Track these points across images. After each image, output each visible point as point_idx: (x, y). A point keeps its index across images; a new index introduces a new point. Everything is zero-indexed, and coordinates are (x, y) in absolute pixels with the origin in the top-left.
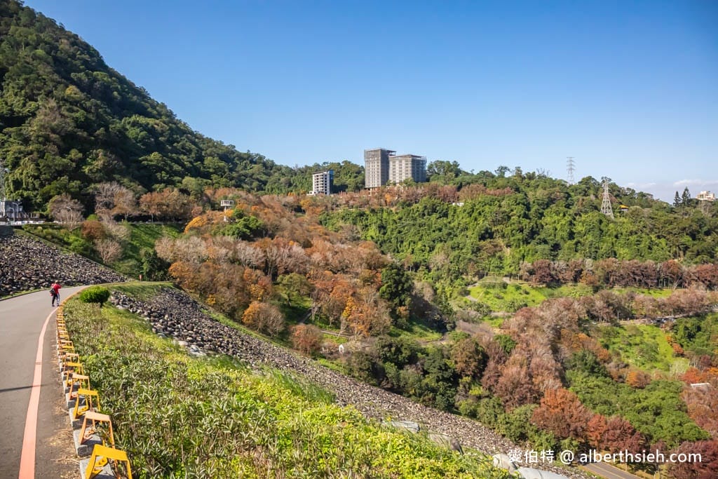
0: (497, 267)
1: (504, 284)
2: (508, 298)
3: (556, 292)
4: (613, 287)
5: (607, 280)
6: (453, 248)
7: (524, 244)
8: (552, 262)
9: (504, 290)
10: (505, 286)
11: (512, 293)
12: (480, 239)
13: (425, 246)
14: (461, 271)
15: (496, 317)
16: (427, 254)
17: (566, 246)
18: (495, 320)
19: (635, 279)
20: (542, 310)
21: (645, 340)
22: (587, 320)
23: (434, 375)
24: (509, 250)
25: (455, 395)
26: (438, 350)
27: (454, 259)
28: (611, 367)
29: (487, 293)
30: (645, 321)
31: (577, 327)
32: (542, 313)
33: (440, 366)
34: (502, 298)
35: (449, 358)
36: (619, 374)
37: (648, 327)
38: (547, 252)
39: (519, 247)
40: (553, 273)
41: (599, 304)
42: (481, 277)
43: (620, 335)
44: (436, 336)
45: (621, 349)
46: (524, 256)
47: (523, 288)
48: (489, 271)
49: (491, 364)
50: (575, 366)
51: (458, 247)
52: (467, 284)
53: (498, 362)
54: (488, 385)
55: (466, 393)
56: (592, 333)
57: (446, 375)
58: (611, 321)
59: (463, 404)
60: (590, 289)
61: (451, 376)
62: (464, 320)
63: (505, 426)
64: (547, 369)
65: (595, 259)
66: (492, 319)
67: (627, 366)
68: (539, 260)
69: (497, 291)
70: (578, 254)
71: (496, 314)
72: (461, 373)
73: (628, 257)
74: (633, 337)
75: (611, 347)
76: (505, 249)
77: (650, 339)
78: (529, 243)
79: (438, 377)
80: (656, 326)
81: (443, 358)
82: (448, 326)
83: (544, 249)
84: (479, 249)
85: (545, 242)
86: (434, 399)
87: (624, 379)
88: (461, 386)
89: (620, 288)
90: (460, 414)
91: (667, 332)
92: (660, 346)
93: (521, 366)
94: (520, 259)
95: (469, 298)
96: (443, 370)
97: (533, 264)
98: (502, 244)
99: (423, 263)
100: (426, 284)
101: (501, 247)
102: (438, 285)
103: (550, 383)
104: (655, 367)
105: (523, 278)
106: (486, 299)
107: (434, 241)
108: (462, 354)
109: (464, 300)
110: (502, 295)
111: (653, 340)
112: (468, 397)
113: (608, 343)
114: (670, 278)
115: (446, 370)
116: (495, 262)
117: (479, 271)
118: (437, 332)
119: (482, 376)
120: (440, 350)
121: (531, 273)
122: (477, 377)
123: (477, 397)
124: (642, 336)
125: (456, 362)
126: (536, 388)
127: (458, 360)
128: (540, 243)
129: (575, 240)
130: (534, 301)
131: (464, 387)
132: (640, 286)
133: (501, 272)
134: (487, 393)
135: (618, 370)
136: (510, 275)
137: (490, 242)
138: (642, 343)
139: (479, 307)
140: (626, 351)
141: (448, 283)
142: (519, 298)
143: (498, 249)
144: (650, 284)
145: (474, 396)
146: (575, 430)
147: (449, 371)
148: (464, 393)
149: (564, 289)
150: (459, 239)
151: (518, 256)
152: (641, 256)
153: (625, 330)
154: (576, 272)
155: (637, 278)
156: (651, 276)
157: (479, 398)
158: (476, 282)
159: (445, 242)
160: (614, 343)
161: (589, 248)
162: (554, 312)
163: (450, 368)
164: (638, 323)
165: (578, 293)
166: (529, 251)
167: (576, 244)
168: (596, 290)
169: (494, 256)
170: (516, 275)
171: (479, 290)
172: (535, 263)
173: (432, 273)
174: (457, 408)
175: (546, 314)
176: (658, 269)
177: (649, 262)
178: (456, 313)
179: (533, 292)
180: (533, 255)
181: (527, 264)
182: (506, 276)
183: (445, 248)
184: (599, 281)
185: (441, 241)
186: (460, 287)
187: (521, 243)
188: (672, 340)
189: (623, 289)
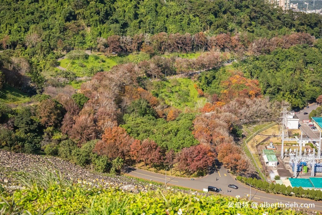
0: (80, 43)
1: (86, 56)
2: (89, 66)
3: (124, 59)
4: (164, 53)
5: (160, 48)
6: (44, 29)
7: (100, 23)
8: (121, 37)
9: (86, 60)
10: (87, 57)
11: (92, 62)
12: (66, 21)
13: (20, 27)
14: (52, 47)
15: (81, 81)
16: (22, 34)
17: (132, 24)
18: (80, 84)
19: (178, 47)
20: (111, 73)
21: (182, 88)
22: (146, 78)
23: (22, 129)
24: (89, 29)
25: (41, 141)
26: (26, 110)
27: (46, 38)
28: (158, 109)
29: (73, 63)
30: (182, 75)
31: (137, 84)
32: (111, 76)
33: (27, 122)
34: (85, 66)
35: (35, 115)
36: (163, 113)
37: (184, 79)
38: (118, 29)
39: (97, 26)
40: (122, 45)
41: (152, 66)
42: (68, 51)
43: (166, 87)
44: (27, 99)
45: (166, 96)
46: (100, 33)
47: (101, 58)
48: (74, 46)
49: (67, 116)
50: (133, 110)
51: (48, 27)
52: (57, 58)
53: (73, 114)
54: (66, 131)
55: (50, 139)
56: (147, 87)
57: (32, 127)
58: (161, 77)
59: (47, 146)
60: (148, 55)
61: (36, 128)
62: (53, 86)
63: (76, 157)
64: (108, 115)
65: (153, 33)
66: (77, 83)
67: (169, 106)
68: (112, 35)
69: (81, 61)
70: (140, 30)
71: (80, 79)
72: (45, 125)
73: (174, 32)
74: (175, 87)
75: (160, 95)
76: (86, 28)
77: (185, 87)
78: (105, 23)
79: (26, 130)
80: (189, 78)
81: (31, 115)
82: (37, 91)
83: (116, 27)
84: (65, 29)
85: (117, 21)
86: (23, 146)
87: (166, 116)
88: (45, 134)
89: (169, 54)
90: (45, 154)
91: (195, 81)
92: (191, 91)
93: (89, 115)
94: (98, 36)
95: (59, 68)
96: (30, 125)
97: (107, 39)
98: (84, 25)
99: (19, 42)
100: (22, 59)
101: (83, 26)
102: (33, 59)
103: (108, 125)
104: (187, 106)
105: (100, 50)
106: (72, 68)
107: (28, 23)
108: (44, 110)
109: (55, 70)
110: (85, 64)
111: (187, 88)
112: (51, 141)
113: (158, 93)
114: (200, 45)
115: (32, 124)
116: (79, 38)
117: (66, 46)
118: (28, 97)
119: (62, 125)
120: (28, 110)
121: (106, 46)
122: (57, 126)
123: (58, 141)
124: (180, 86)
125: (41, 117)
126: (99, 128)
127: (42, 116)
128: (113, 23)
129: (139, 20)
130: (109, 67)
131: (48, 134)
132: (181, 51)
133: (84, 46)
134: (65, 136)
135: (163, 110)
136: (91, 49)
137: (74, 23)
138: (180, 91)
139: (66, 75)
140: (170, 97)
141: (42, 57)
142: (97, 65)
143: (81, 28)
144: (188, 50)
145: (55, 140)
146: (122, 152)
147: (35, 124)
148: (47, 139)
149: (131, 57)
150: (50, 21)
151: (96, 33)
152: (183, 30)
153: (169, 83)
154: (138, 44)
155: (180, 46)
156: (189, 44)
157: (60, 141)
158: (64, 56)
159: (38, 23)
160: (162, 92)
161: (149, 25)
162: (120, 74)
163: (35, 122)
164: (178, 77)
165: (140, 59)
166: (104, 29)
167: (140, 22)
168: (152, 55)
169: (78, 33)
170: (95, 49)
171: (67, 61)
172: (108, 39)
173: (28, 49)
174: (43, 151)
175: (114, 76)
176: (192, 39)
177: (187, 34)
178: (46, 81)
179: (108, 60)
180: (107, 32)
181: (103, 40)
182: (88, 49)
183: (38, 28)
184: (154, 50)
185: (34, 23)
186: (51, 60)
187: (98, 23)
188: (198, 86)
189: (170, 54)
